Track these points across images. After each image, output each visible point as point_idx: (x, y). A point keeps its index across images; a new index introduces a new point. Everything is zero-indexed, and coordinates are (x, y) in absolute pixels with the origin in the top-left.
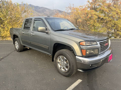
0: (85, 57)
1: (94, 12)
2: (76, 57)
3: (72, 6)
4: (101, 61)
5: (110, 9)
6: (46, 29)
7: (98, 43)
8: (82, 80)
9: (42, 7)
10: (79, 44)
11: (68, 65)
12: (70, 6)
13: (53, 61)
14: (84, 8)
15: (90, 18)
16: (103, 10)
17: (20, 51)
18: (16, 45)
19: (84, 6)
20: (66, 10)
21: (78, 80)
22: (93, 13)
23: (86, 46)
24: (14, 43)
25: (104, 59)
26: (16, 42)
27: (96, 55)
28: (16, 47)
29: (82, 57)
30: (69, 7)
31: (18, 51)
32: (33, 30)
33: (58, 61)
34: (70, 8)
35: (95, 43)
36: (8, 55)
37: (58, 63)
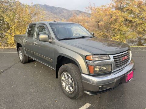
0: (93, 76)
1: (120, 13)
2: (82, 74)
3: (93, 6)
4: (115, 80)
5: (141, 8)
6: (49, 38)
7: (111, 57)
8: (90, 105)
9: (59, 8)
10: (85, 58)
12: (91, 6)
13: (57, 77)
15: (115, 20)
16: (131, 10)
17: (25, 63)
18: (20, 55)
19: (107, 6)
20: (86, 10)
21: (86, 103)
22: (118, 14)
24: (18, 53)
25: (119, 78)
26: (20, 52)
27: (109, 73)
28: (20, 58)
30: (89, 7)
31: (22, 63)
32: (36, 38)
33: (63, 78)
34: (90, 8)
36: (10, 68)
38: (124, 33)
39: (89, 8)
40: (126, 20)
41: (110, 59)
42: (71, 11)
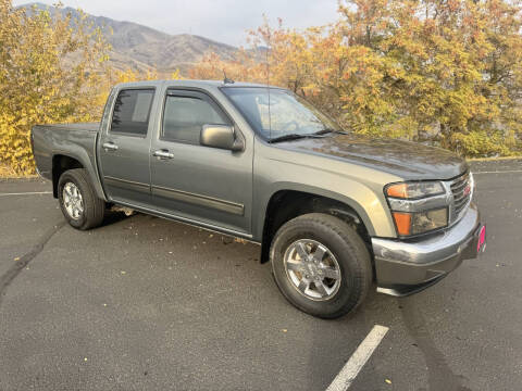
0: (408, 240)
1: (366, 55)
3: (274, 27)
4: (459, 250)
5: (431, 42)
8: (387, 329)
9: (125, 23)
10: (386, 194)
11: (338, 272)
12: (266, 26)
14: (325, 35)
15: (353, 79)
16: (403, 47)
18: (67, 200)
19: (327, 28)
20: (248, 40)
21: (372, 327)
22: (366, 59)
23: (409, 199)
25: (465, 245)
26: (68, 188)
27: (438, 233)
28: (69, 210)
29: (397, 239)
30: (260, 30)
31: (78, 228)
32: (162, 138)
33: (290, 260)
34: (264, 33)
35: (436, 188)
37: (290, 266)
38: (381, 119)
39: (261, 34)
40: (387, 78)
41: (444, 192)
42: (174, 38)
